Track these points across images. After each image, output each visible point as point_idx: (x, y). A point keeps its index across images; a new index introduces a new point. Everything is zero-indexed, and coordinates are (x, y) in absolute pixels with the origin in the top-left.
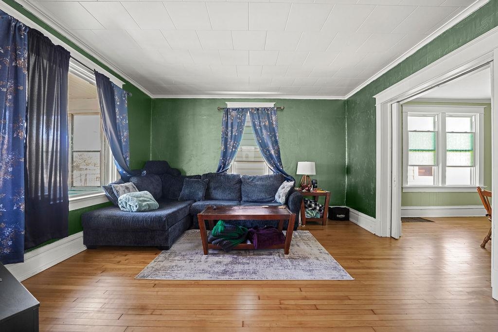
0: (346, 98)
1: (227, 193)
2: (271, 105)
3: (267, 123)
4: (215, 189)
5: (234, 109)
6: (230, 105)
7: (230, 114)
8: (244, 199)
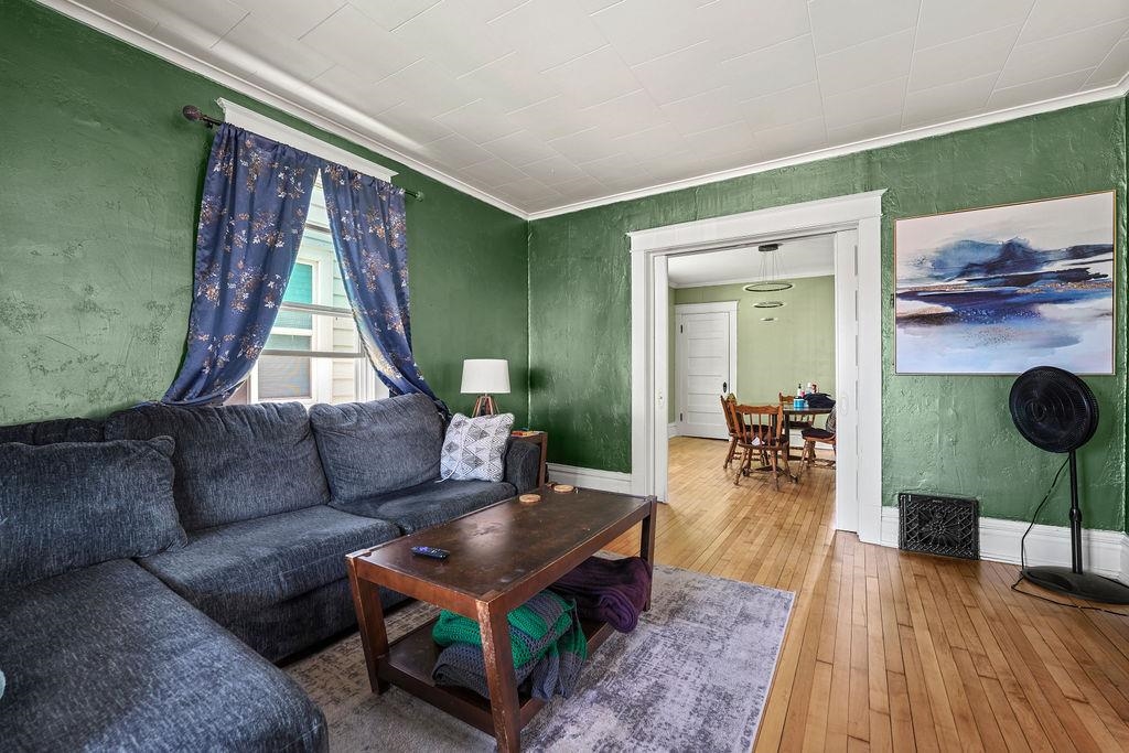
0: (531, 217)
1: (281, 480)
2: (385, 175)
3: (381, 231)
4: (217, 474)
5: (261, 142)
6: (235, 115)
7: (247, 158)
8: (346, 491)
